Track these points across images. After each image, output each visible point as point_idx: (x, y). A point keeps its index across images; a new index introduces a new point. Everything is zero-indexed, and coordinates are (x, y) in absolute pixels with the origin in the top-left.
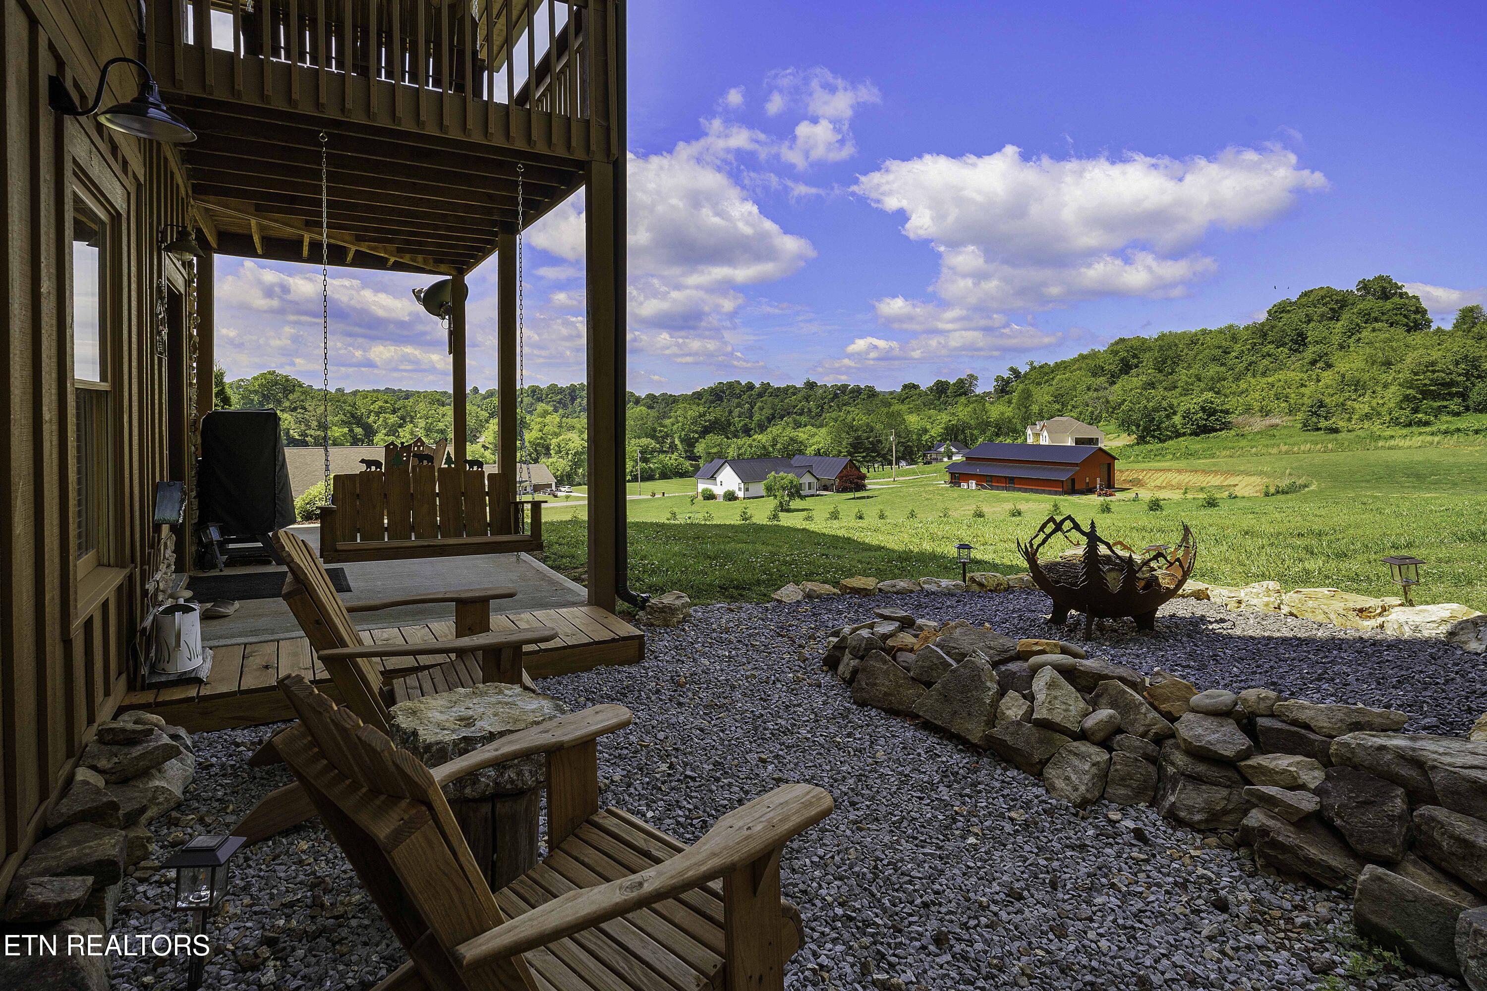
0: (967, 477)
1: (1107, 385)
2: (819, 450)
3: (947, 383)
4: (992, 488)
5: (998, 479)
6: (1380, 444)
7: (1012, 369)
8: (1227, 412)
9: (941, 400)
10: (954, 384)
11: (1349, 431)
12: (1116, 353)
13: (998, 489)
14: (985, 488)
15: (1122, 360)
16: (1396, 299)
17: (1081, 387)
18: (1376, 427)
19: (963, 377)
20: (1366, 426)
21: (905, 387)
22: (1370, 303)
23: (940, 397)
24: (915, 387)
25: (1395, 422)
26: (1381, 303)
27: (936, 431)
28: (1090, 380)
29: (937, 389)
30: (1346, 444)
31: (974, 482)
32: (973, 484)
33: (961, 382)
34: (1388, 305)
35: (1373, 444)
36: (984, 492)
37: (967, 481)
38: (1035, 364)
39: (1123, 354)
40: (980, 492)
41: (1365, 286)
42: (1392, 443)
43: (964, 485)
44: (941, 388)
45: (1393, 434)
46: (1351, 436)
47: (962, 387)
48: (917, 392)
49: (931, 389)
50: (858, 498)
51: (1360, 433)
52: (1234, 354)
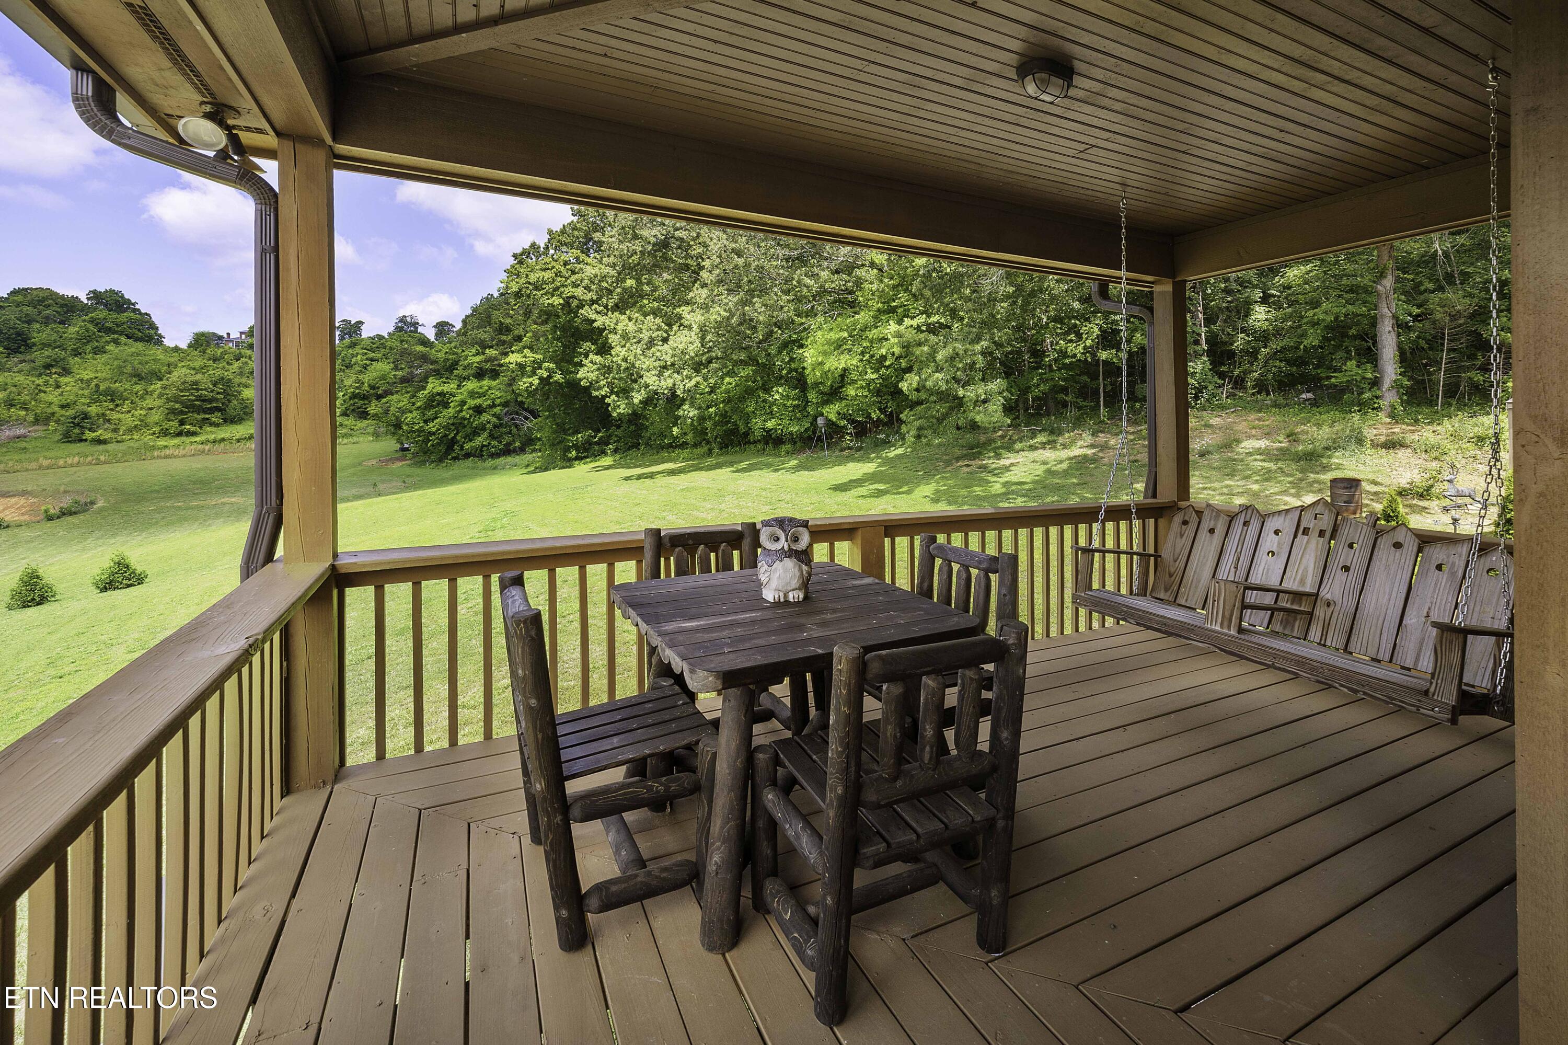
6: (156, 453)
11: (118, 442)
18: (148, 438)
20: (135, 437)
22: (101, 313)
25: (165, 433)
30: (120, 455)
35: (148, 454)
41: (96, 296)
42: (167, 452)
45: (166, 444)
46: (122, 447)
51: (131, 443)
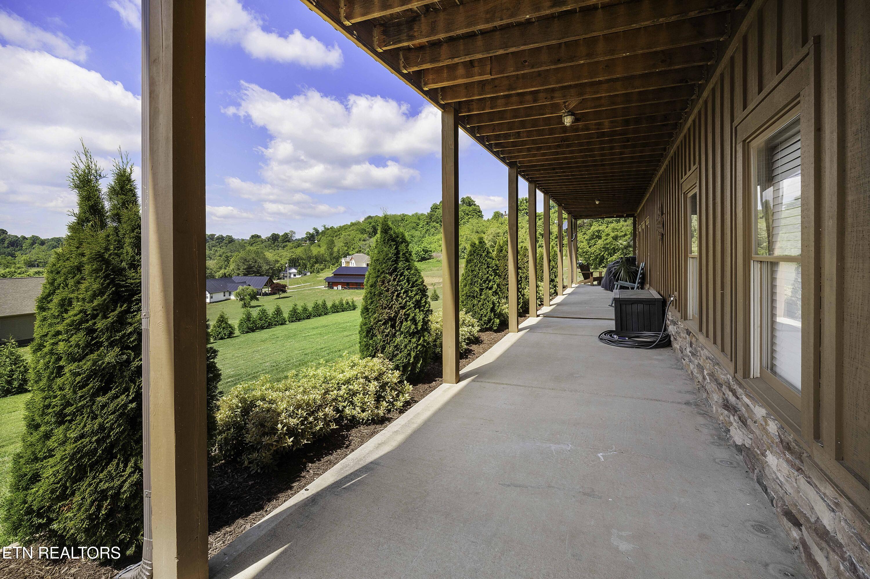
0: (337, 284)
1: (368, 238)
2: (225, 274)
3: (278, 235)
4: (349, 288)
5: (353, 284)
7: (315, 229)
8: (431, 251)
9: (276, 244)
10: (283, 236)
12: (370, 223)
13: (352, 288)
14: (346, 289)
15: (373, 226)
16: (473, 206)
17: (357, 239)
19: (288, 232)
21: (253, 237)
23: (274, 243)
24: (258, 237)
26: (468, 207)
27: (284, 261)
28: (361, 236)
29: (273, 238)
31: (340, 286)
32: (340, 287)
33: (286, 235)
34: (471, 208)
36: (346, 291)
37: (337, 286)
38: (326, 226)
39: (373, 224)
40: (343, 291)
43: (335, 288)
44: (275, 238)
47: (287, 238)
48: (260, 239)
49: (269, 239)
50: (282, 298)
52: (420, 226)
